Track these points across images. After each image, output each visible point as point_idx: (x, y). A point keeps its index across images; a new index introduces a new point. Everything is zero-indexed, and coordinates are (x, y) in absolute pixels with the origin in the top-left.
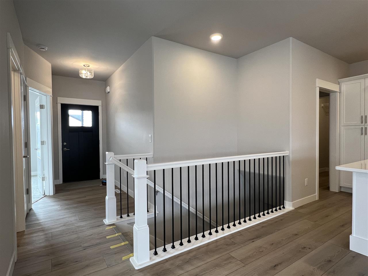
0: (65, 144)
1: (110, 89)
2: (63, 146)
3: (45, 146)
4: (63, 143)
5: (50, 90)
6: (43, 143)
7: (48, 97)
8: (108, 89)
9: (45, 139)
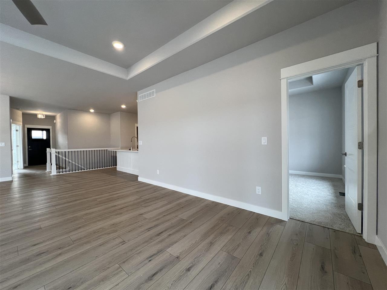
0: (30, 147)
1: (56, 121)
2: (28, 148)
3: (19, 148)
4: (28, 146)
5: (22, 123)
6: (17, 146)
7: (20, 126)
8: (55, 121)
9: (19, 144)
